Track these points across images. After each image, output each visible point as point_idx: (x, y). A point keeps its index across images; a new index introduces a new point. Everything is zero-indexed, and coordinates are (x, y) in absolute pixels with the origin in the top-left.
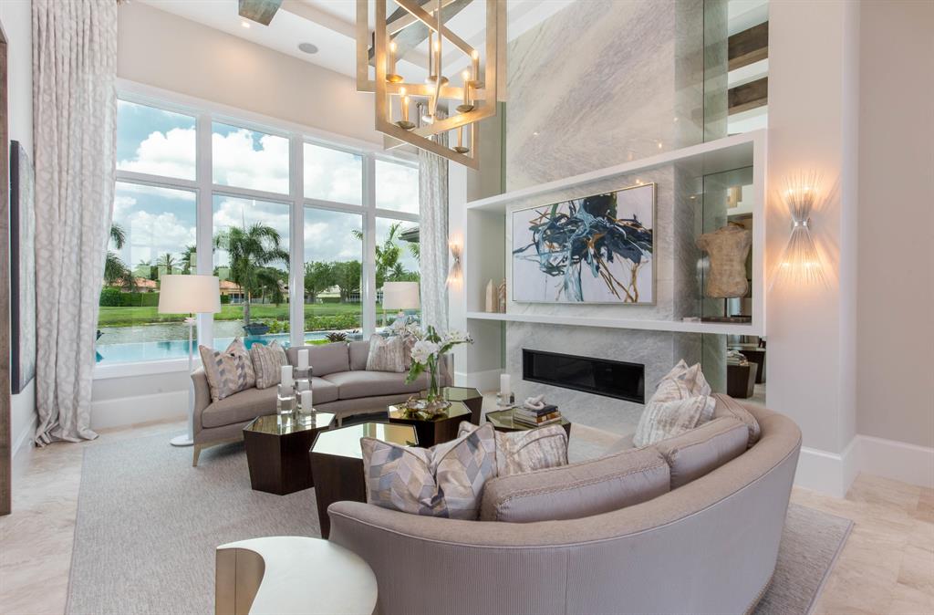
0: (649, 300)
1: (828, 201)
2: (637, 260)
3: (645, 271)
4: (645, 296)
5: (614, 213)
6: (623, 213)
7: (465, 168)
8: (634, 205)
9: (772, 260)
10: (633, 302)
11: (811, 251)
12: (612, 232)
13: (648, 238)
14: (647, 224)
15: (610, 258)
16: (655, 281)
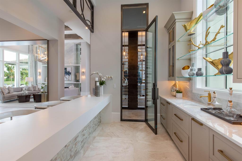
0: (71, 80)
1: (85, 72)
2: (69, 76)
3: (70, 77)
4: (70, 80)
5: (67, 70)
6: (68, 70)
7: (42, 63)
8: (69, 69)
9: (81, 77)
10: (69, 80)
11: (84, 76)
12: (66, 72)
13: (70, 73)
14: (70, 72)
15: (66, 75)
16: (71, 78)
